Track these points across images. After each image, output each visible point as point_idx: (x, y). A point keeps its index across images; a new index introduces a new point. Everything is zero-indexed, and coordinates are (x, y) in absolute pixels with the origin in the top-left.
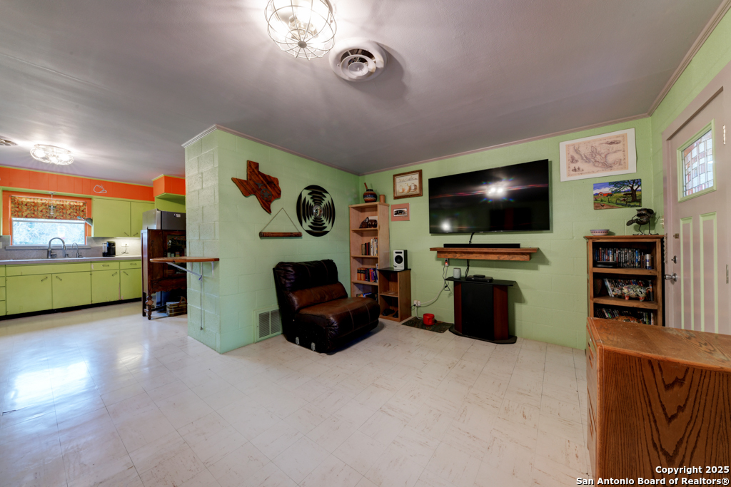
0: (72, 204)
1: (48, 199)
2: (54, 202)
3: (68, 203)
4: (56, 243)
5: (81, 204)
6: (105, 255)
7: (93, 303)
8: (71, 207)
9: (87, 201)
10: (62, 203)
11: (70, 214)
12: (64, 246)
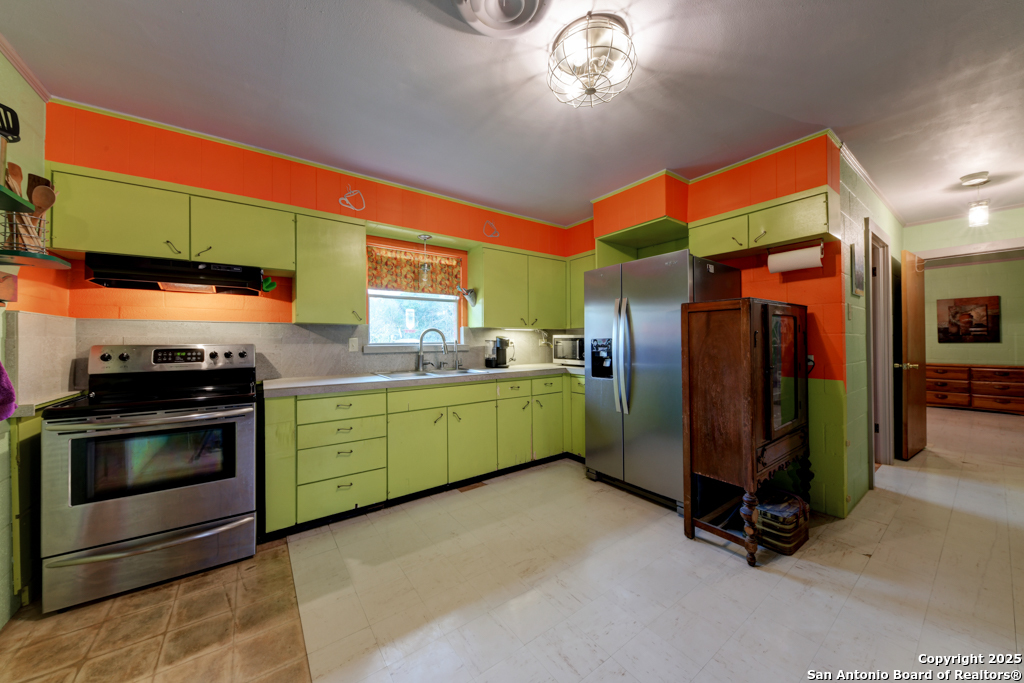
0: (443, 262)
1: (414, 251)
2: (423, 257)
3: (437, 262)
4: (433, 339)
5: (454, 263)
6: (489, 364)
7: (500, 468)
8: (443, 267)
9: (462, 256)
10: (430, 261)
11: (441, 284)
12: (446, 347)
